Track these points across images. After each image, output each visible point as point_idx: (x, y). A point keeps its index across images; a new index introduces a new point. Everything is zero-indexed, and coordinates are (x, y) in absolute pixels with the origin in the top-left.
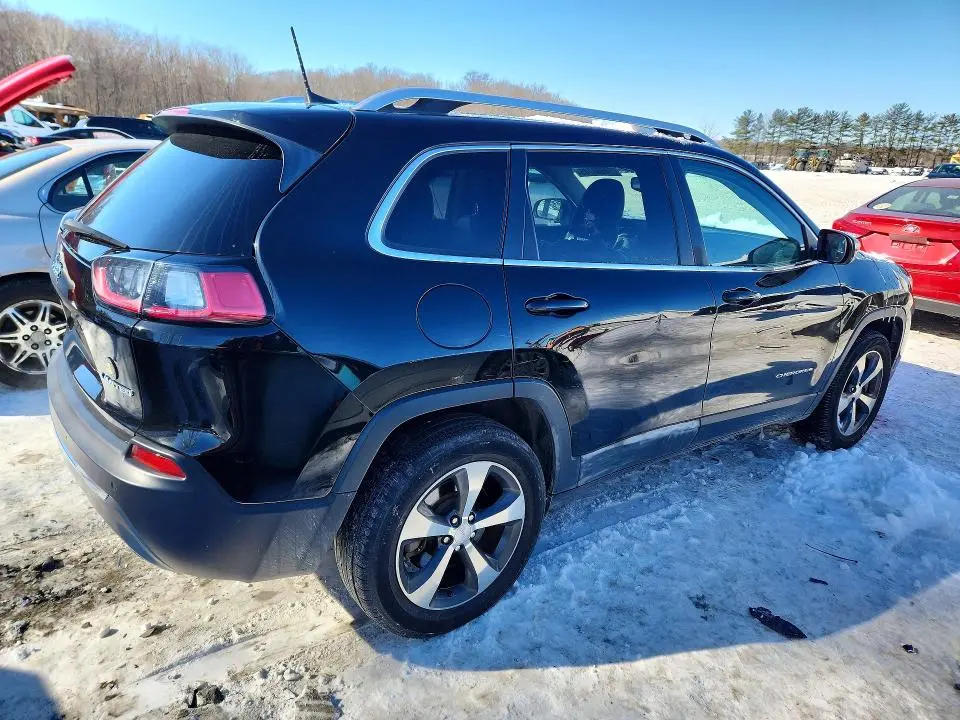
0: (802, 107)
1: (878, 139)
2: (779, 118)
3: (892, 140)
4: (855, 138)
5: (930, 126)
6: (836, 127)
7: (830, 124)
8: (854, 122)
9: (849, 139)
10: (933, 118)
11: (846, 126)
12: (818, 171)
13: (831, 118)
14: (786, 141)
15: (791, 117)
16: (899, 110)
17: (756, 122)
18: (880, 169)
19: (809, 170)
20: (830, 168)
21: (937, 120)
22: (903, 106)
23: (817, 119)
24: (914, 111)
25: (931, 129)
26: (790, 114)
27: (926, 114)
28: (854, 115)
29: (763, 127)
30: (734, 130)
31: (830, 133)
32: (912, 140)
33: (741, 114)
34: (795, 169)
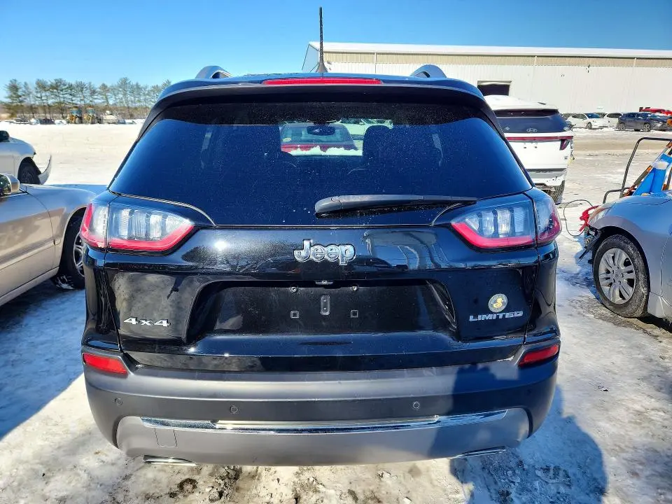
0: (58, 78)
1: (118, 101)
2: (42, 86)
3: (127, 102)
4: (103, 101)
5: (146, 92)
6: (87, 93)
7: (82, 91)
8: (99, 90)
9: (100, 101)
10: (146, 87)
11: (93, 92)
12: (92, 123)
13: (81, 87)
14: (53, 103)
15: (51, 86)
16: (124, 83)
17: (24, 89)
18: (130, 121)
19: (86, 123)
20: (100, 121)
21: (149, 88)
22: (126, 79)
23: (71, 87)
24: (134, 83)
25: (148, 94)
26: (49, 83)
27: (142, 84)
28: (97, 85)
29: (30, 93)
30: (7, 95)
31: (84, 97)
32: (139, 101)
33: (8, 83)
34: (75, 123)
